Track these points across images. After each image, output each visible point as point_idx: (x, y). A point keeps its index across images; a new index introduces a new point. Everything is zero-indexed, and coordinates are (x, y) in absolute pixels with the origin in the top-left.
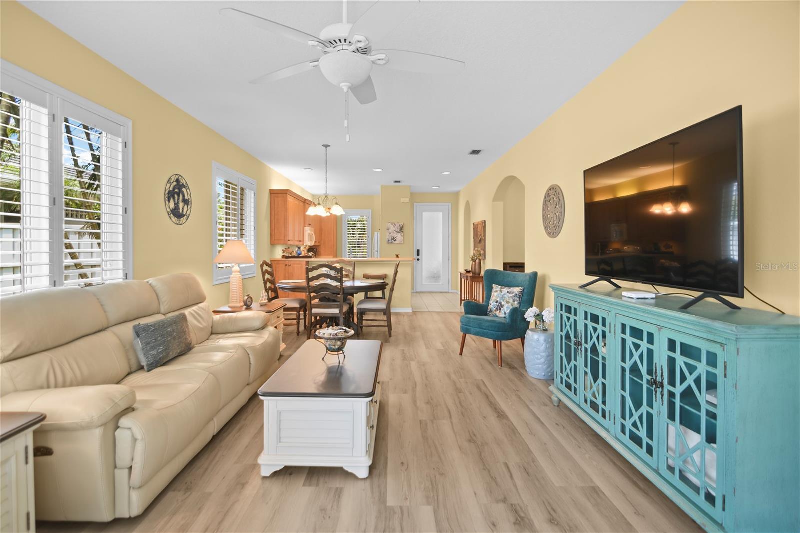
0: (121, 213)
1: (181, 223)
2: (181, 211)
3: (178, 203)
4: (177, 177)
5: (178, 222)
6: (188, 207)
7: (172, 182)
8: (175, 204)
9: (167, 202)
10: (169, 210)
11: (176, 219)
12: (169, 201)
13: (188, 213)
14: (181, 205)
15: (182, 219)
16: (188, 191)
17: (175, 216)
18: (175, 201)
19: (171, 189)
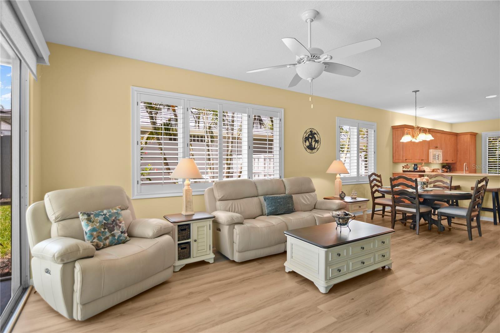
0: (278, 150)
1: (313, 152)
2: (313, 146)
3: (311, 142)
4: (311, 129)
5: (311, 152)
6: (318, 144)
7: (307, 132)
8: (309, 143)
9: (304, 143)
10: (305, 146)
11: (310, 150)
12: (306, 142)
13: (318, 147)
14: (313, 143)
15: (314, 150)
16: (319, 136)
17: (309, 149)
18: (309, 142)
19: (307, 136)
